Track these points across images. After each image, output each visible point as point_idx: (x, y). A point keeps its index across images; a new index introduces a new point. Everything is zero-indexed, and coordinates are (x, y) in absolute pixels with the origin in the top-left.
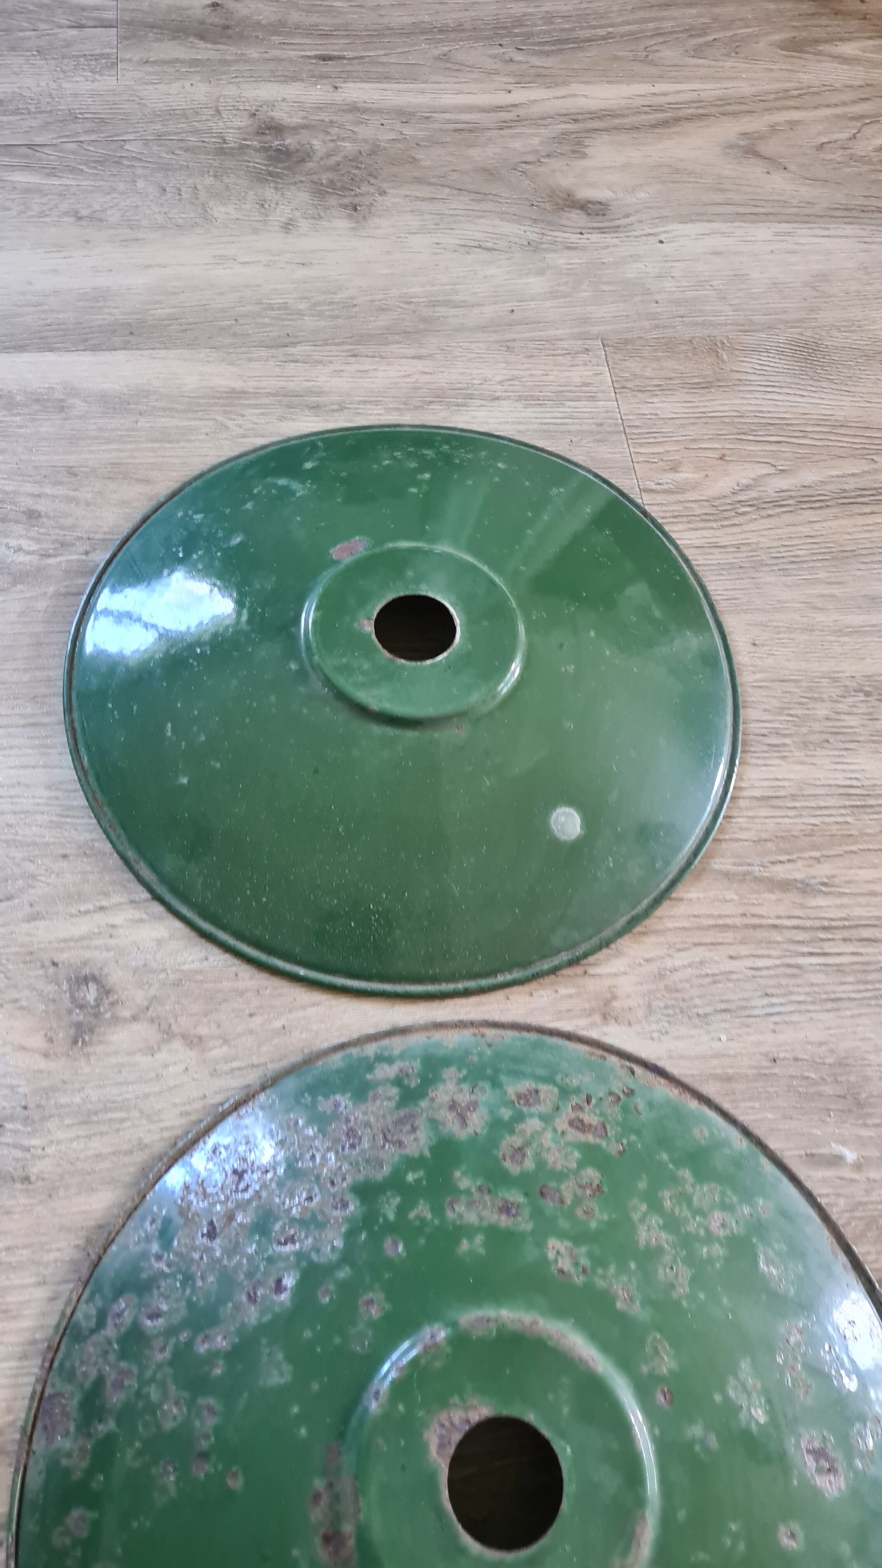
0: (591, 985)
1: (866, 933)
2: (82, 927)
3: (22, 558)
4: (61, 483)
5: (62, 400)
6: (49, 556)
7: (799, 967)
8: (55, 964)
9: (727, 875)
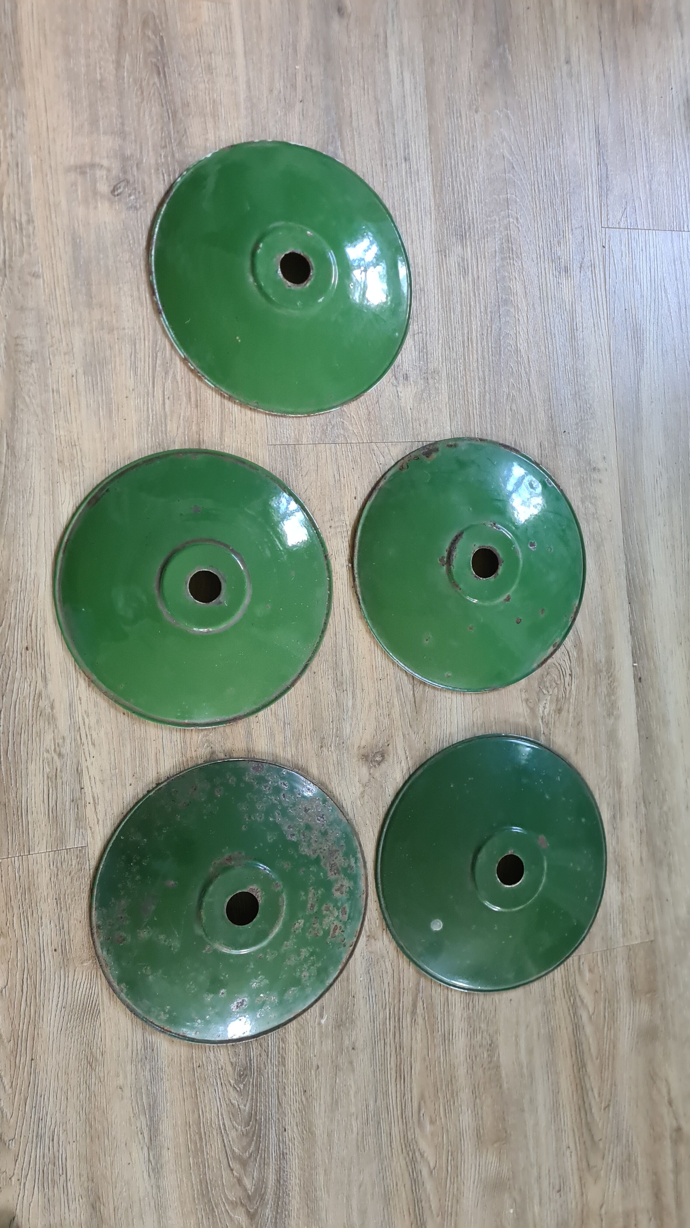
0: (379, 932)
1: (397, 1035)
2: (401, 752)
3: (541, 709)
4: (574, 719)
5: (613, 714)
6: (542, 719)
7: (385, 1008)
8: (388, 745)
9: (418, 984)
